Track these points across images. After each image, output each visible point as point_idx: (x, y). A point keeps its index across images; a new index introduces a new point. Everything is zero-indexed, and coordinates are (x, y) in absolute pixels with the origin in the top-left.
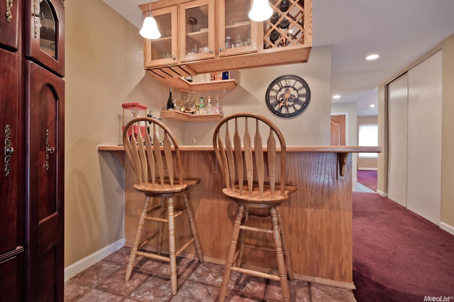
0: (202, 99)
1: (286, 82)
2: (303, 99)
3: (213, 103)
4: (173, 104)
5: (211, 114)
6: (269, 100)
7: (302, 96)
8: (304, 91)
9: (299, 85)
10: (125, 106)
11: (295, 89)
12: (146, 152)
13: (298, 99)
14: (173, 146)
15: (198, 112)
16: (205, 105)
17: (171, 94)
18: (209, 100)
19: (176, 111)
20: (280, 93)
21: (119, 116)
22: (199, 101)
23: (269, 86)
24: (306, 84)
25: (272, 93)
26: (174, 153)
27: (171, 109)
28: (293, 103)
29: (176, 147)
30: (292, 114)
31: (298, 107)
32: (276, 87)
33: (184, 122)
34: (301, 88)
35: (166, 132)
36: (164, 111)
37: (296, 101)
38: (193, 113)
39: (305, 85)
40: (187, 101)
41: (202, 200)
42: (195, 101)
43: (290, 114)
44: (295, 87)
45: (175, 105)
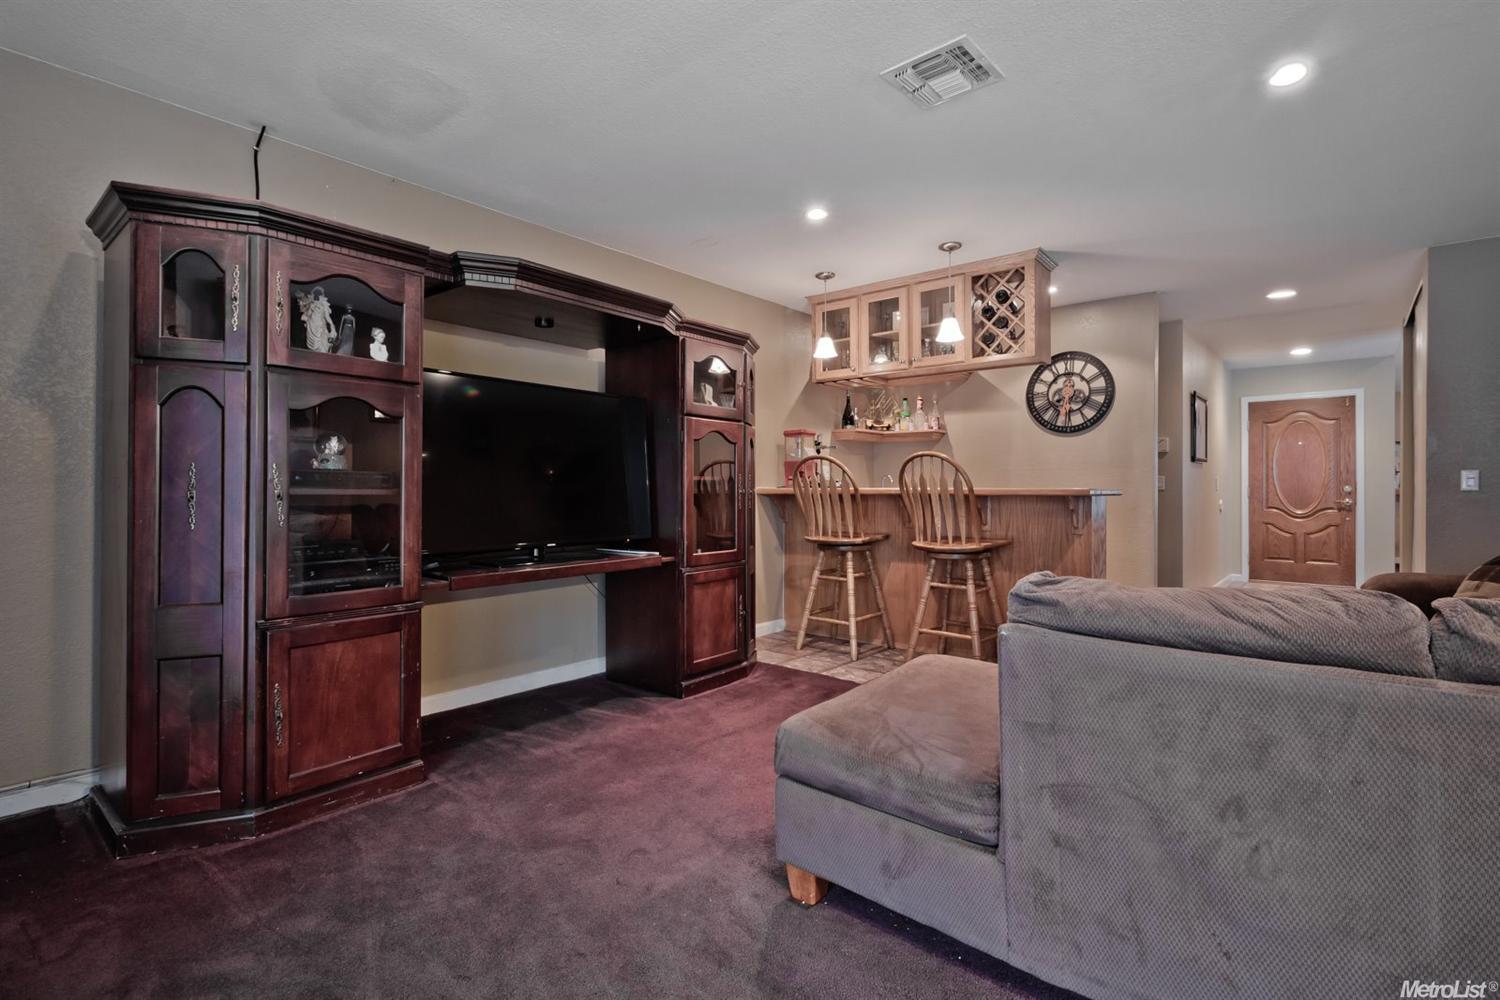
0: (905, 402)
1: (1066, 365)
2: (1100, 399)
3: (927, 407)
4: (852, 417)
5: (920, 430)
6: (1033, 402)
7: (1098, 391)
8: (1101, 383)
9: (1091, 370)
10: (787, 434)
11: (1083, 378)
12: (821, 495)
13: (1089, 397)
14: (852, 488)
15: (897, 426)
16: (911, 412)
17: (848, 401)
18: (919, 403)
19: (857, 430)
20: (1054, 387)
21: (778, 447)
22: (900, 406)
23: (1034, 374)
24: (1105, 367)
25: (1039, 388)
26: (853, 497)
27: (849, 427)
28: (1080, 405)
29: (856, 490)
30: (1078, 426)
31: (1090, 413)
32: (1047, 376)
33: (872, 444)
34: (1095, 378)
35: (844, 472)
36: (838, 431)
37: (1086, 401)
38: (888, 428)
39: (1105, 372)
40: (878, 406)
41: (892, 564)
42: (892, 405)
43: (1074, 427)
44: (1084, 374)
45: (856, 418)
